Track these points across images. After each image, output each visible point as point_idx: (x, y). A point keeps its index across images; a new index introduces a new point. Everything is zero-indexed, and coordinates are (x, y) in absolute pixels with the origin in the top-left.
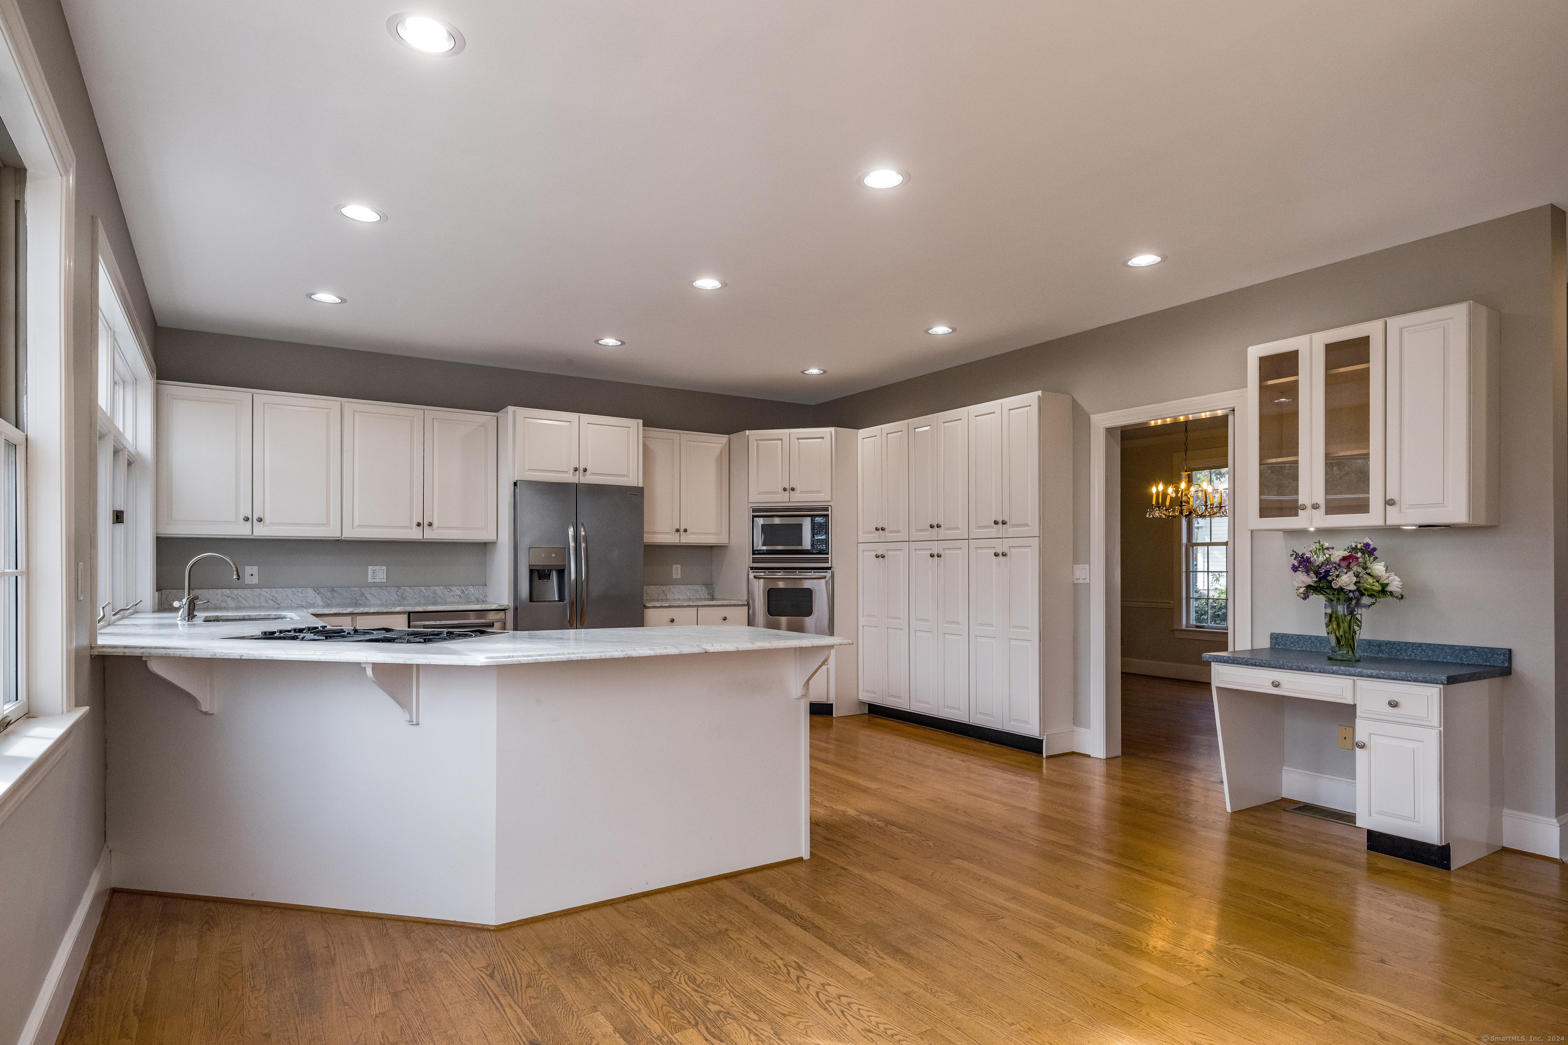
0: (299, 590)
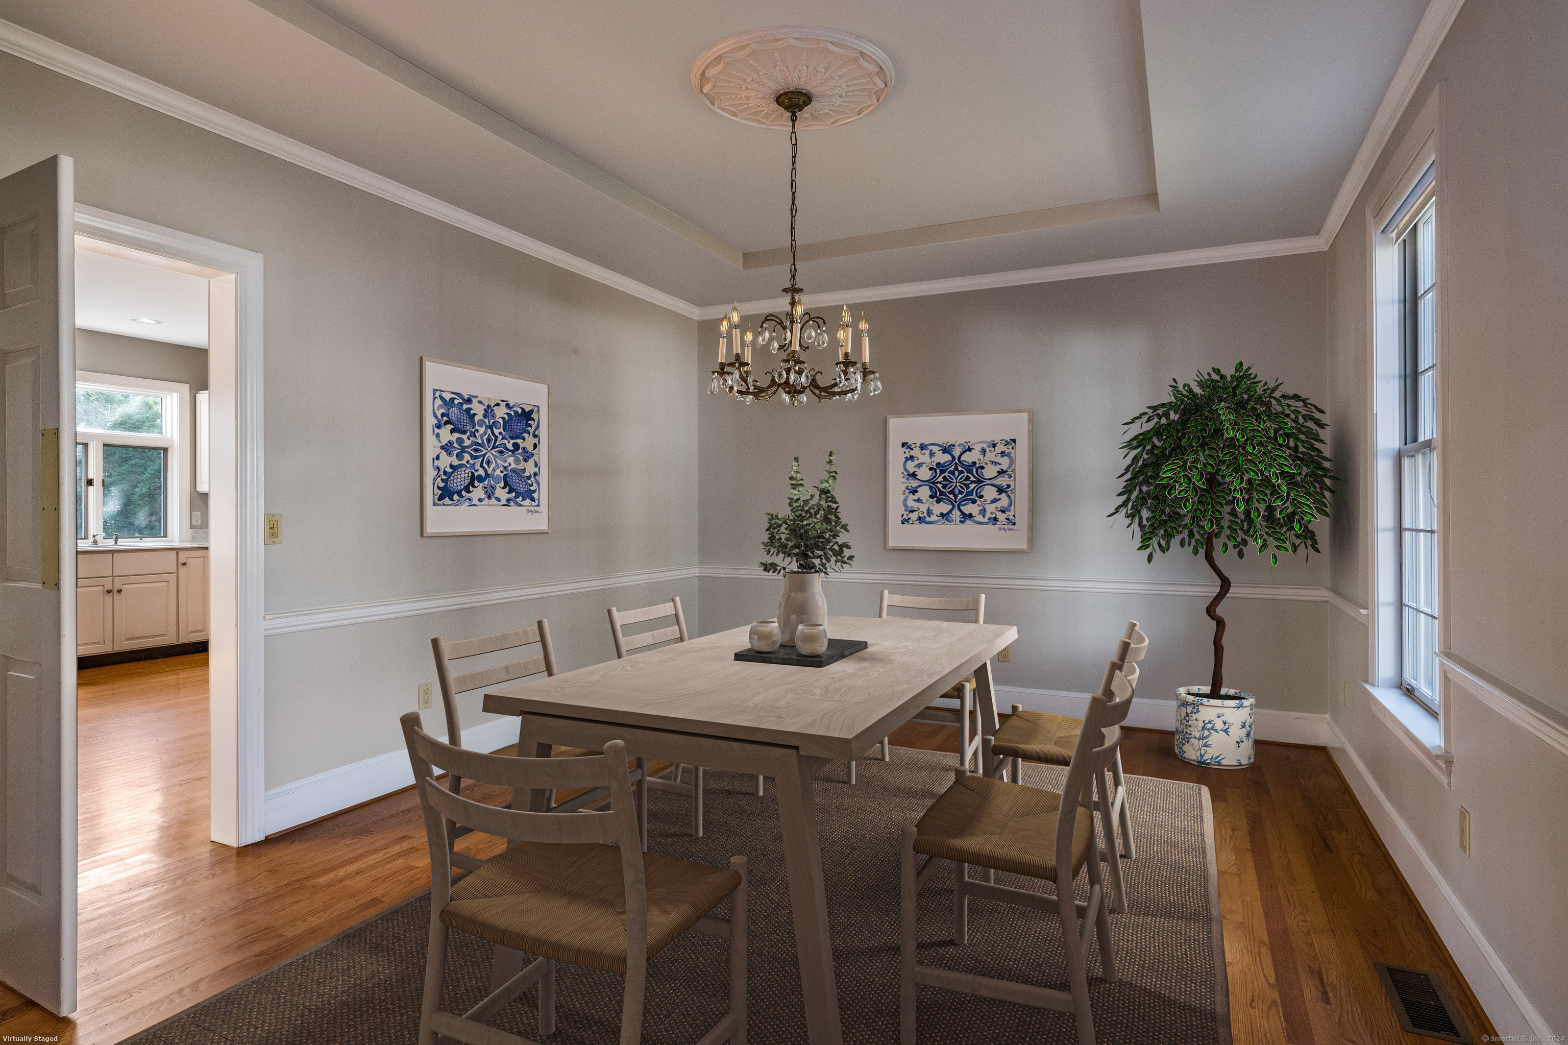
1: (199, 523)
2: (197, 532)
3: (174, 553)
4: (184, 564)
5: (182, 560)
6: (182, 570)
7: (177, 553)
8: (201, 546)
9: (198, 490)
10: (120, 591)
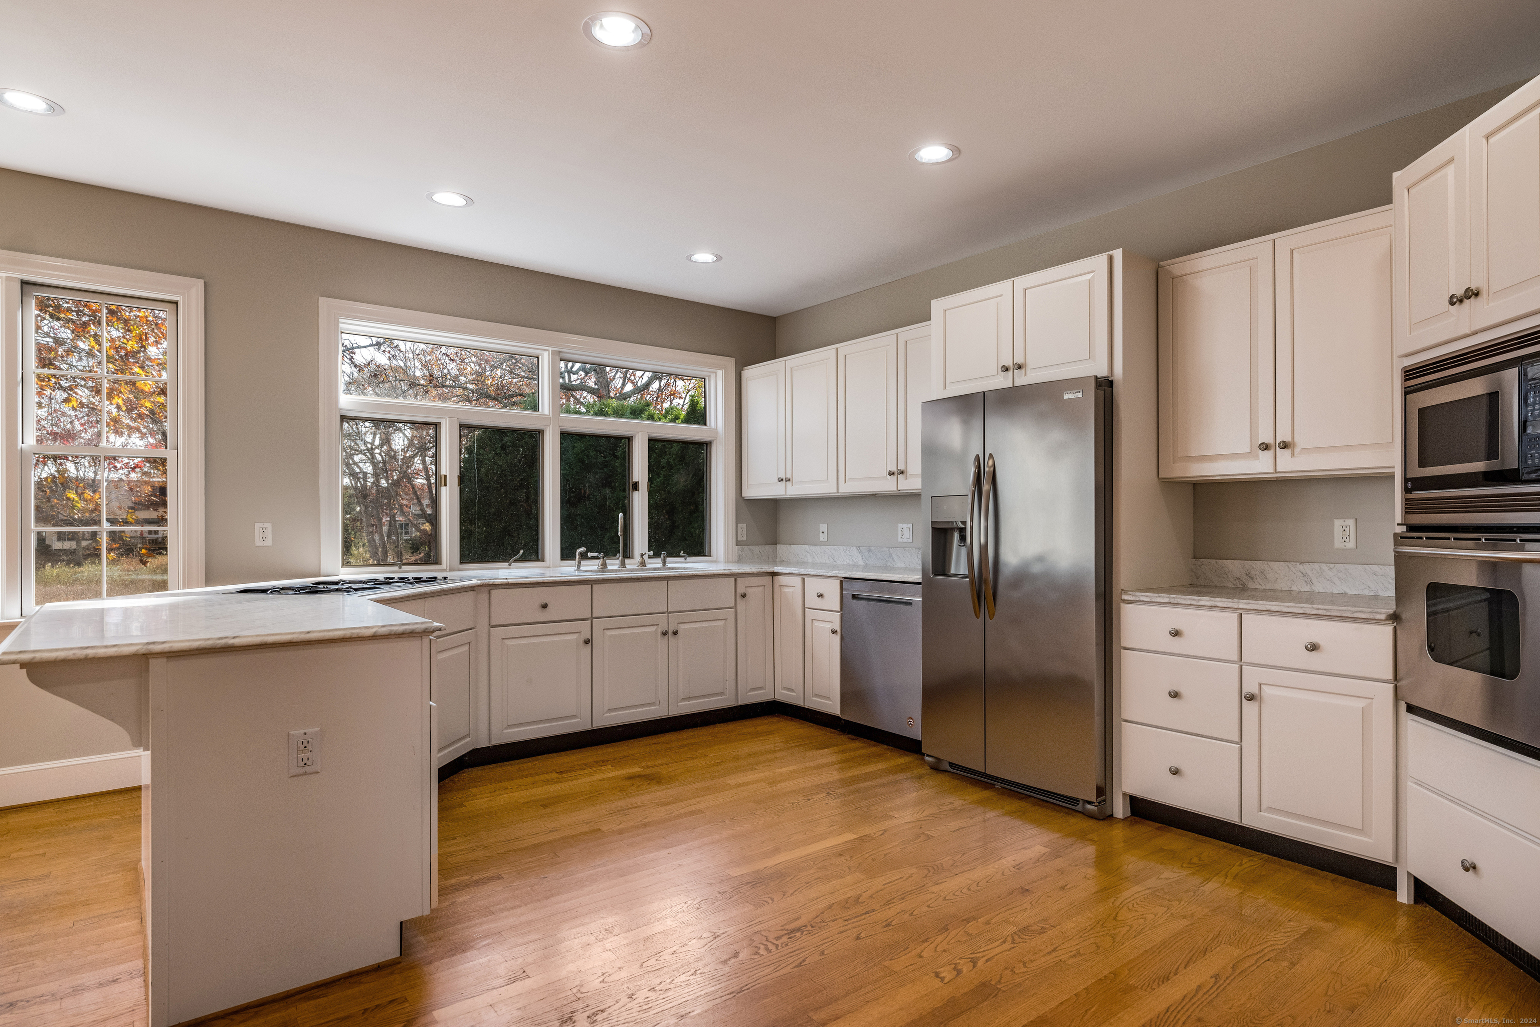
0: (848, 547)
1: (745, 539)
2: (742, 550)
3: (733, 579)
4: (744, 596)
5: (741, 590)
6: (741, 603)
7: (736, 580)
8: (762, 570)
9: (743, 495)
10: (675, 633)
